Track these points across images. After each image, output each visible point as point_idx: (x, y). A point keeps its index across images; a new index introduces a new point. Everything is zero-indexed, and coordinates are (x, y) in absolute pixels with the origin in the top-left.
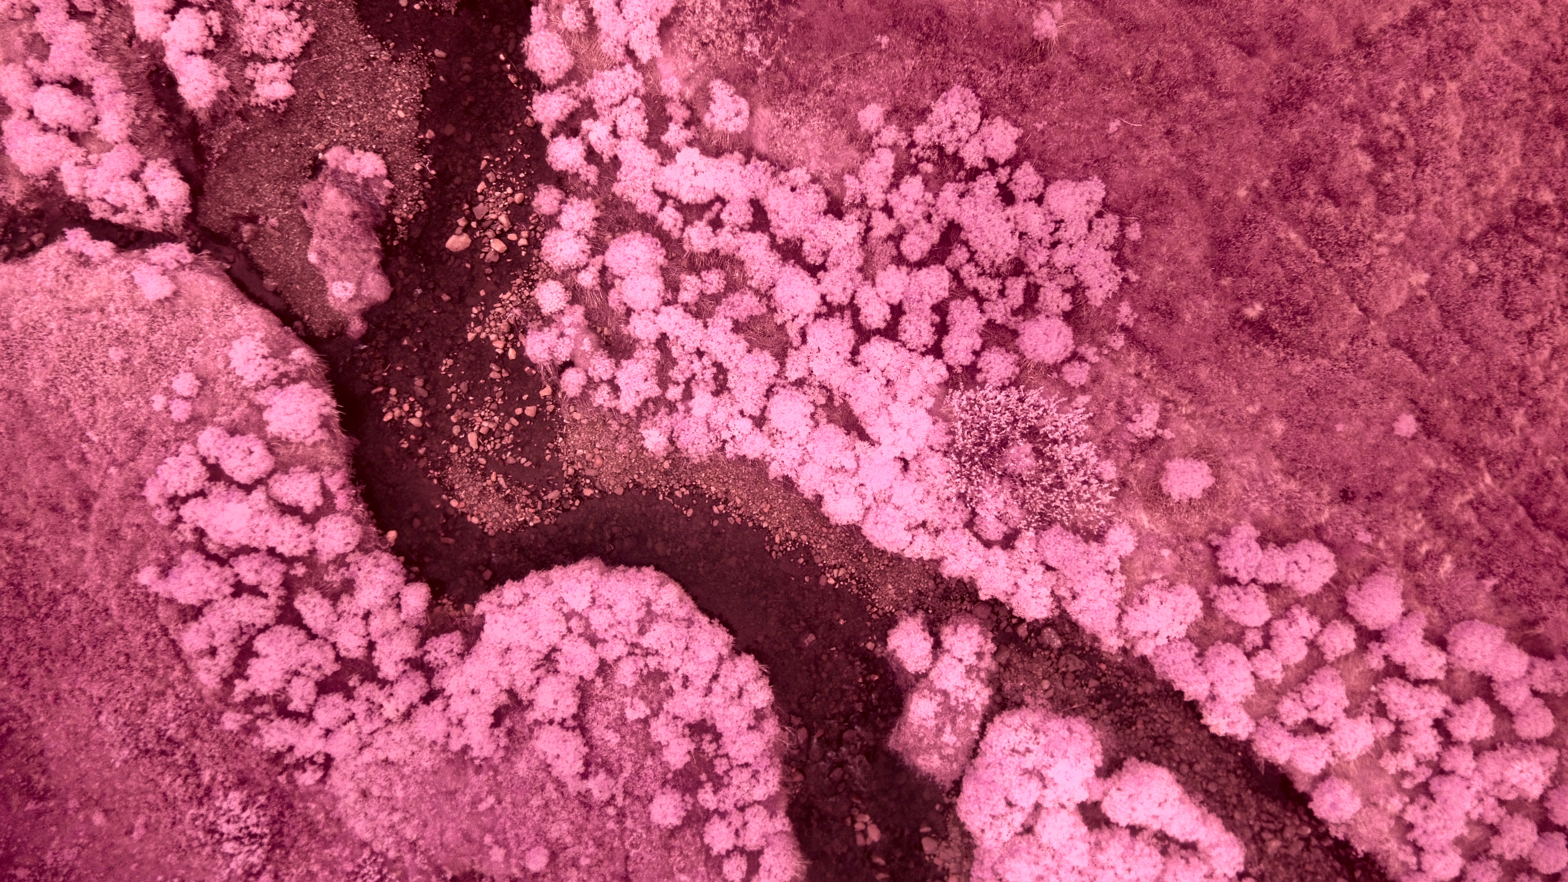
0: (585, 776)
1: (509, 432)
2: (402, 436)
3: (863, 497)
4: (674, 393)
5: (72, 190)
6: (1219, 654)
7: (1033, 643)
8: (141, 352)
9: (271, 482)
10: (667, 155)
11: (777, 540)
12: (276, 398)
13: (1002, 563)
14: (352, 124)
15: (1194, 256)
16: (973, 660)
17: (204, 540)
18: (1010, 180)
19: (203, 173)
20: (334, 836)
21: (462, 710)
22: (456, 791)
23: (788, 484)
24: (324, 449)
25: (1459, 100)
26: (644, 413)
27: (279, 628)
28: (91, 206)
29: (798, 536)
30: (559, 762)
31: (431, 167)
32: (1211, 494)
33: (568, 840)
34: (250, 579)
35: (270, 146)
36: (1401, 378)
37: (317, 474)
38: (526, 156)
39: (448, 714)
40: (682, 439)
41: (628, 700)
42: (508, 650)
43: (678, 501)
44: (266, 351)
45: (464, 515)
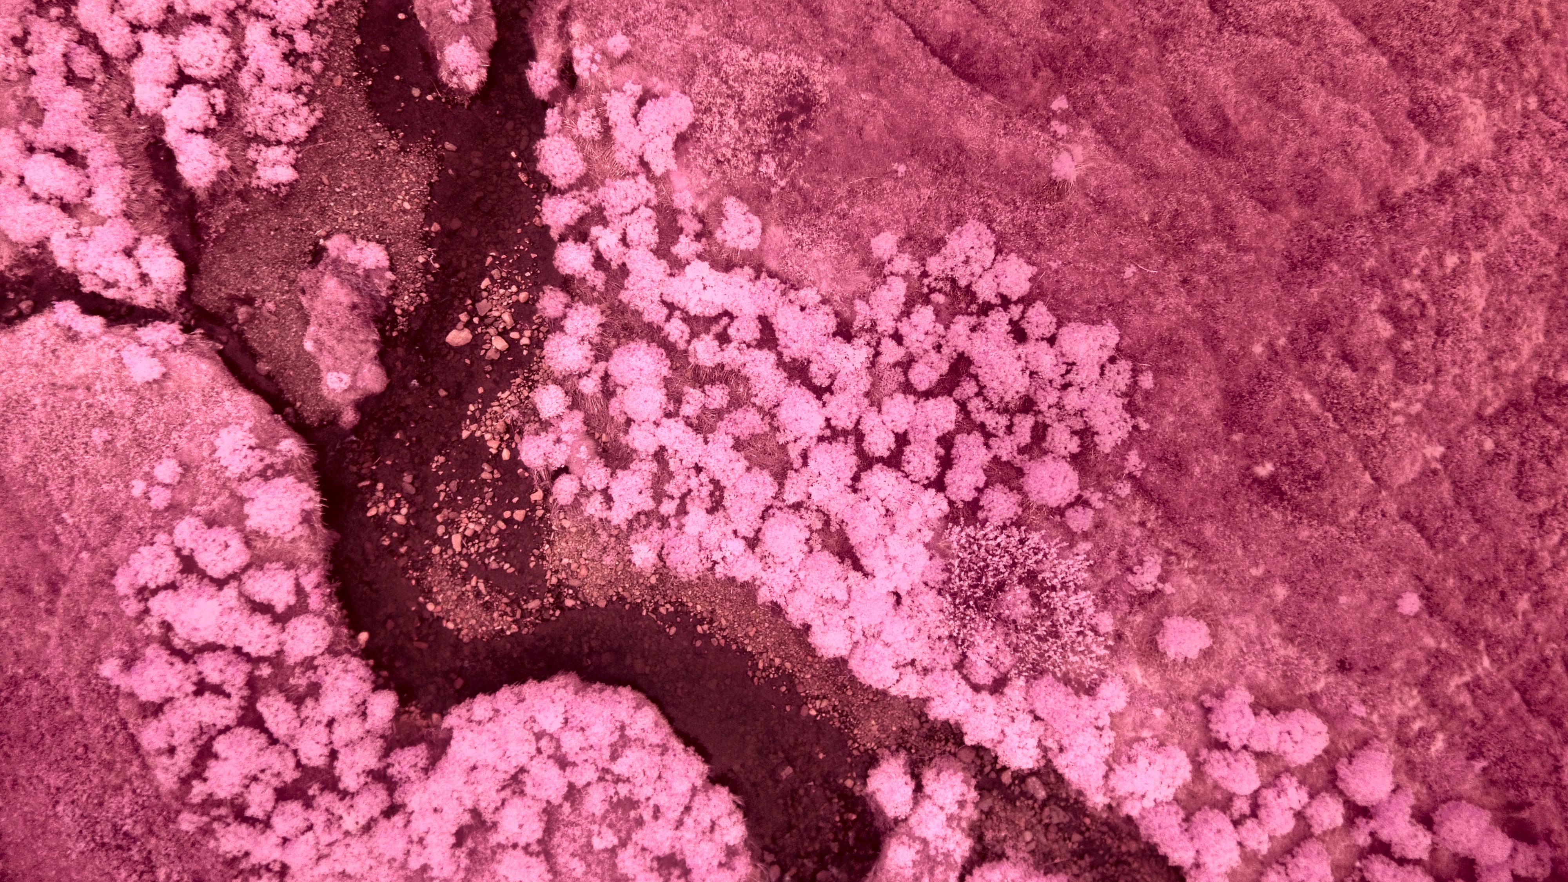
1: (495, 536)
2: (383, 534)
3: (852, 631)
4: (668, 507)
5: (63, 262)
6: (1206, 821)
7: (1017, 791)
8: (125, 434)
9: (244, 578)
10: (677, 266)
11: (761, 665)
12: (259, 492)
13: (990, 710)
14: (356, 212)
15: (1206, 409)
16: (954, 809)
17: (170, 634)
18: (1022, 318)
19: (199, 252)
21: (423, 828)
23: (776, 609)
24: (303, 545)
25: (1483, 271)
26: (636, 525)
27: (240, 730)
28: (82, 279)
29: (783, 663)
31: (435, 260)
32: (1207, 654)
34: (213, 677)
35: (269, 229)
36: (1409, 554)
37: (292, 572)
38: (533, 256)
39: (409, 831)
40: (671, 556)
41: (595, 828)
42: (474, 768)
43: (662, 617)
44: (253, 442)
45: (439, 619)
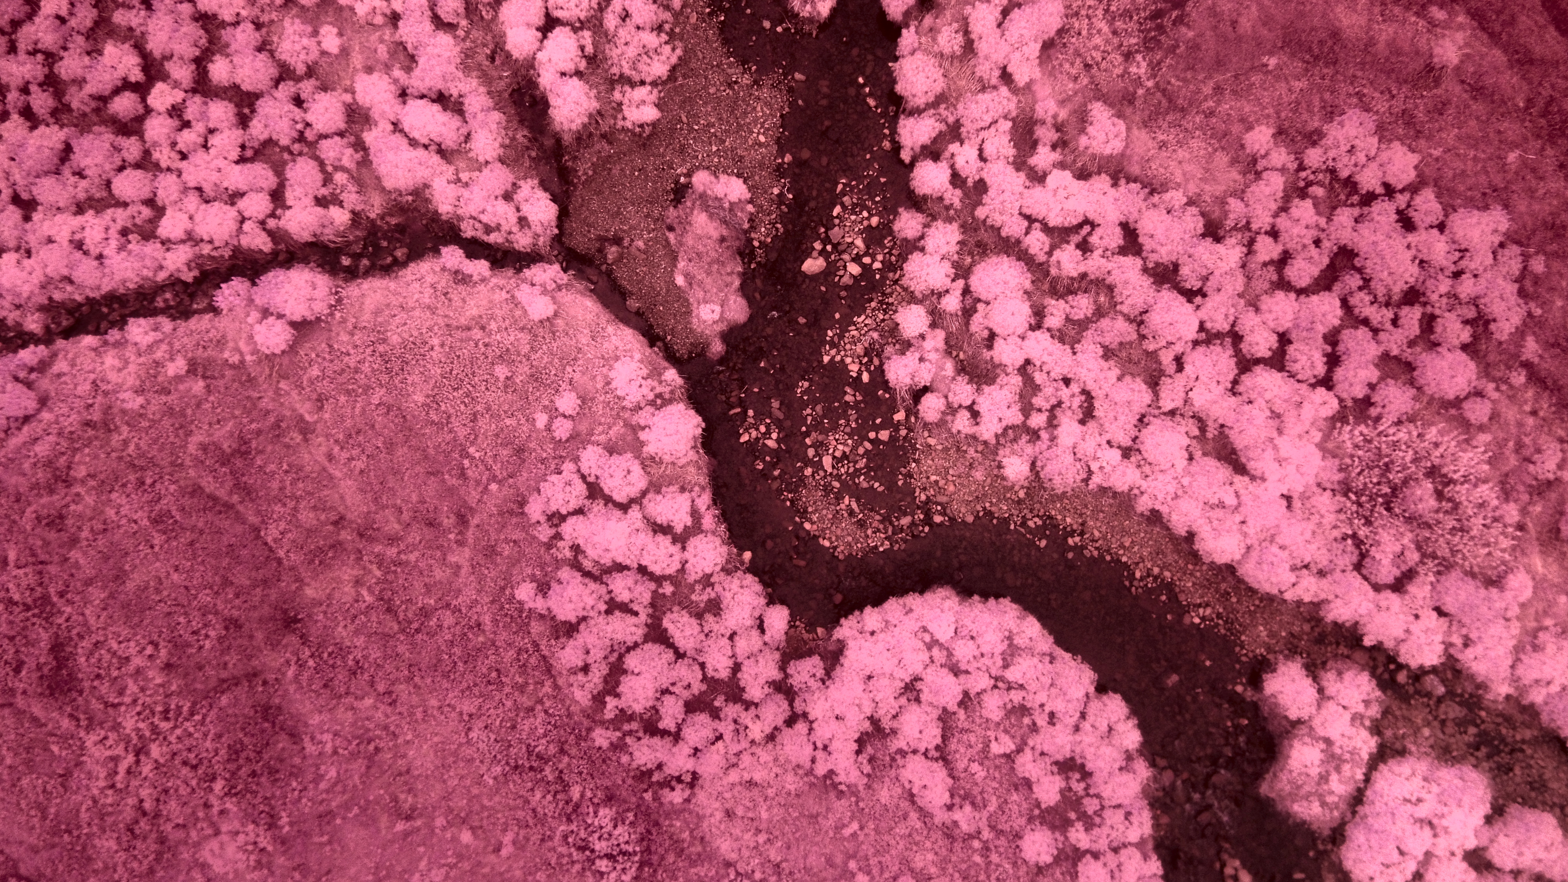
0: (950, 807)
1: (863, 456)
2: (757, 458)
3: (1245, 535)
4: (1038, 420)
5: (443, 208)
7: (1412, 689)
8: (524, 369)
9: (645, 502)
10: (1036, 178)
11: (1138, 575)
12: (653, 419)
13: (1394, 608)
14: (714, 148)
16: (1361, 708)
17: (580, 557)
18: (1409, 206)
19: (570, 194)
20: (699, 855)
21: (827, 735)
22: (818, 815)
23: (1157, 519)
24: (692, 469)
26: (1004, 440)
27: (649, 646)
28: (463, 226)
29: (1161, 573)
30: (927, 792)
31: (789, 191)
33: (933, 870)
34: (623, 596)
35: (633, 170)
37: (687, 495)
38: (883, 180)
39: (813, 738)
40: (1048, 469)
41: (991, 734)
42: (870, 677)
43: (1030, 531)
44: (645, 372)
45: (816, 537)
